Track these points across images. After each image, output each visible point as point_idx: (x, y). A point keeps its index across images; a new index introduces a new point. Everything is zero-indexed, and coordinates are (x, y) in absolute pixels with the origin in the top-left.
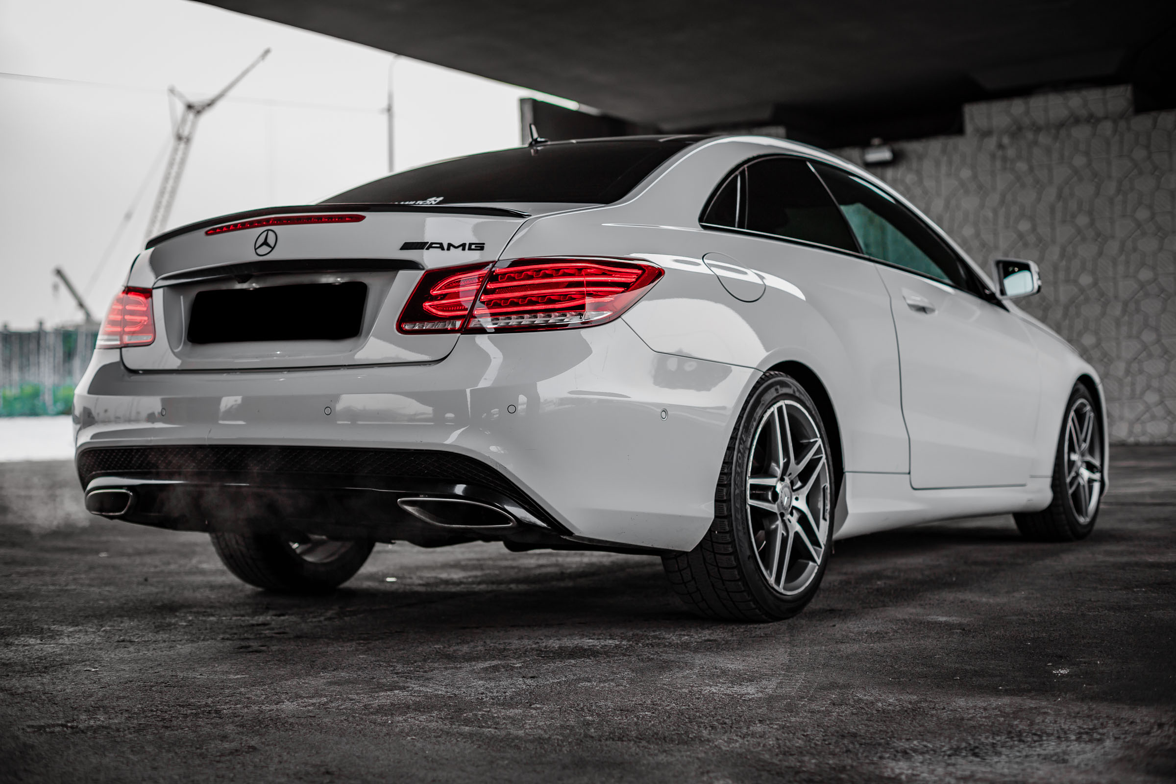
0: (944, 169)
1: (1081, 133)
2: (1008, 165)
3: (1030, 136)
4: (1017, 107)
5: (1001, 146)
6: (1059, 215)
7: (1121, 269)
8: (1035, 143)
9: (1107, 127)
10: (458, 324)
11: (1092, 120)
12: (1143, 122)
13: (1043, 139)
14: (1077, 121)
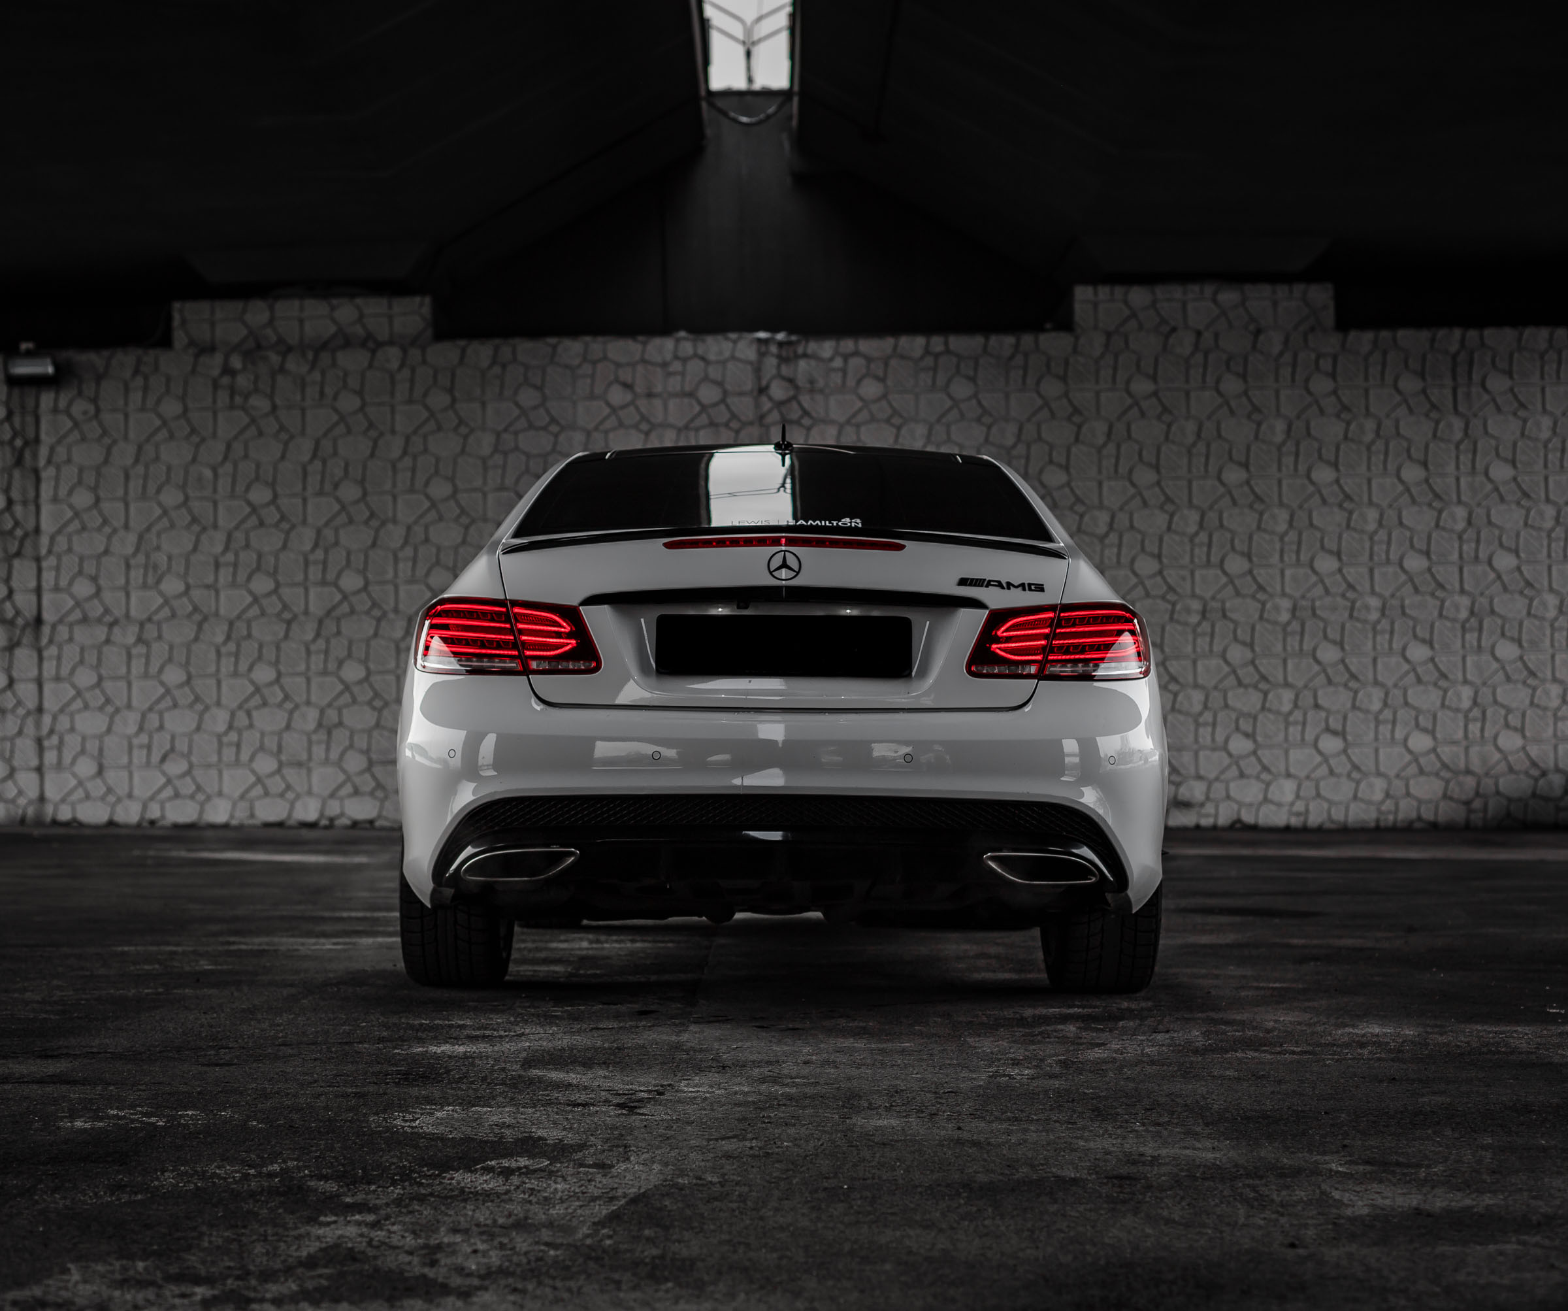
0: (136, 397)
1: (352, 360)
2: (238, 400)
3: (275, 358)
4: (257, 313)
5: (227, 370)
6: (314, 480)
7: (405, 568)
8: (282, 369)
9: (393, 354)
10: (1033, 669)
11: (371, 344)
12: (445, 353)
13: (293, 364)
14: (348, 343)
